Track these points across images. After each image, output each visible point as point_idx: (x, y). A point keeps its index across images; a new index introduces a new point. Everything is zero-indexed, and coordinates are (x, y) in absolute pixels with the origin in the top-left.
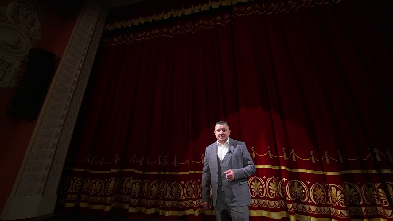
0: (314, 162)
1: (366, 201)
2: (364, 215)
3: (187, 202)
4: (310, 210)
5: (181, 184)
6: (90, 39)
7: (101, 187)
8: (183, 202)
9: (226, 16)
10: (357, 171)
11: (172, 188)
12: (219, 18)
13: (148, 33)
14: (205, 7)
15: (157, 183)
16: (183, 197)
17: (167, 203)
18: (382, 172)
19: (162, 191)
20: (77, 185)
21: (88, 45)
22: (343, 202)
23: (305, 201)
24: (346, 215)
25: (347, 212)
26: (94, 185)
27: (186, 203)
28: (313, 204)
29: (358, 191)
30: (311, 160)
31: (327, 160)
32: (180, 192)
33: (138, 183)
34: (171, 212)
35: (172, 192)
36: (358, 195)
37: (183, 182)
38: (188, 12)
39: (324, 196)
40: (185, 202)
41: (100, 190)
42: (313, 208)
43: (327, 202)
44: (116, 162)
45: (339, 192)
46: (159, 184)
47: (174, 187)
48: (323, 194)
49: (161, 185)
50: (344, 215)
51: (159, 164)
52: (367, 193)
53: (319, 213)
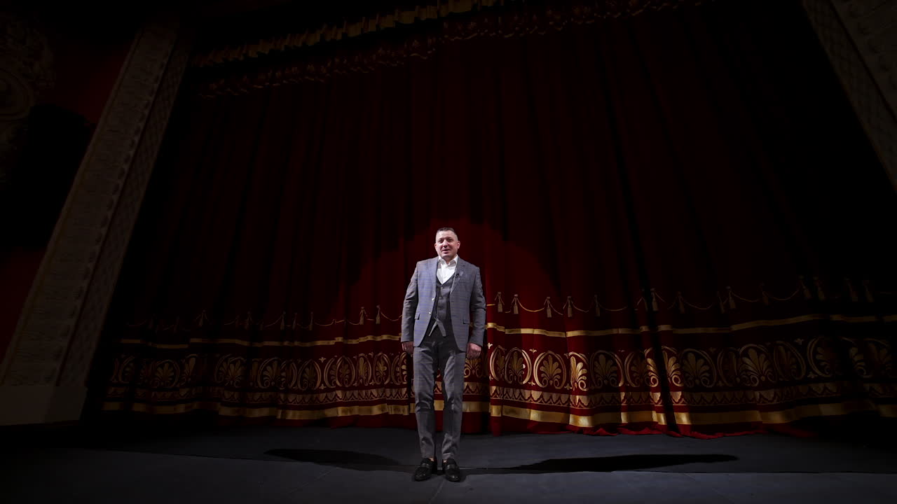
0: (549, 315)
1: (630, 382)
2: (623, 405)
3: (329, 395)
4: (531, 399)
5: (319, 362)
6: (156, 86)
7: (172, 374)
8: (321, 395)
9: (430, 41)
10: (621, 331)
11: (304, 372)
12: (416, 43)
13: (278, 74)
14: (388, 22)
15: (276, 362)
16: (320, 385)
17: (291, 398)
18: (660, 330)
19: (283, 377)
20: (128, 369)
21: (151, 99)
22: (583, 382)
23: (524, 382)
24: (586, 404)
25: (588, 399)
26: (159, 369)
27: (326, 397)
28: (536, 388)
29: (619, 364)
30: (545, 311)
31: (569, 310)
32: (316, 378)
33: (238, 364)
34: (298, 413)
35: (303, 378)
36: (618, 372)
37: (322, 359)
38: (354, 31)
39: (561, 375)
40: (325, 394)
41: (171, 379)
42: (536, 395)
43: (565, 385)
44: (201, 324)
45: (580, 365)
46: (279, 364)
47: (307, 370)
48: (559, 371)
49: (284, 365)
50: (583, 404)
51: (282, 328)
52: (633, 368)
53: (554, 403)
